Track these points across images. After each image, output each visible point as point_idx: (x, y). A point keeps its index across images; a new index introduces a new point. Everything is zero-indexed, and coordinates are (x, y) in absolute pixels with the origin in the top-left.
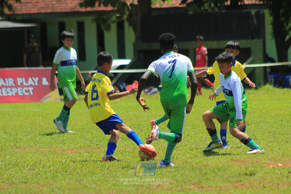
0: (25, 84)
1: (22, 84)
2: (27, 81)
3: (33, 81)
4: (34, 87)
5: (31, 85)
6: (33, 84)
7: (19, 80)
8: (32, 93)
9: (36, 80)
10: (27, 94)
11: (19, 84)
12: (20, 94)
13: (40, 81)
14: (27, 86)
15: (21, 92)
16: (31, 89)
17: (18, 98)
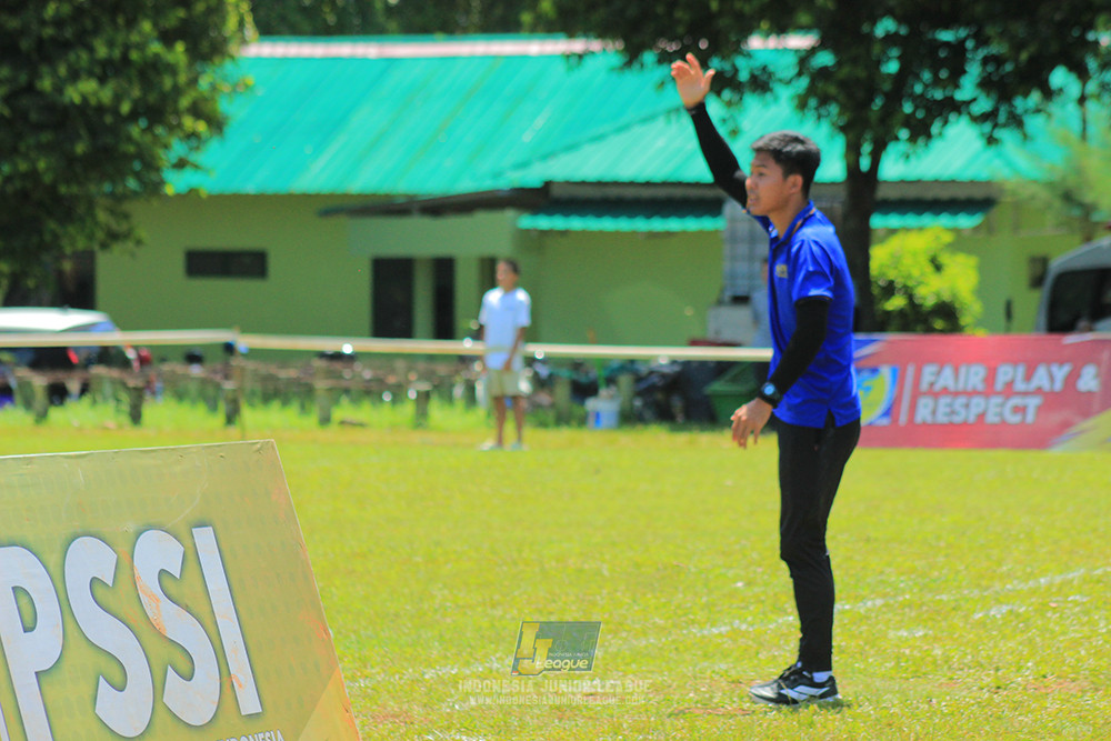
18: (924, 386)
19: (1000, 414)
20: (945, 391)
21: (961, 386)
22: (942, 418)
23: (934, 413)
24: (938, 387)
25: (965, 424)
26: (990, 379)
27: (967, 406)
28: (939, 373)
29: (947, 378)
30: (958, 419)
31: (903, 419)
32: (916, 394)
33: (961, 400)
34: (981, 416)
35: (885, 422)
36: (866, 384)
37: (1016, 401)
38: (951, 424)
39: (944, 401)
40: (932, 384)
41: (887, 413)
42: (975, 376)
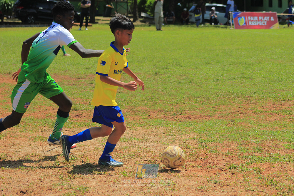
0: (263, 20)
1: (261, 20)
2: (264, 18)
3: (267, 18)
4: (267, 21)
5: (266, 21)
6: (267, 20)
7: (260, 18)
8: (266, 24)
9: (268, 18)
10: (264, 25)
11: (260, 20)
12: (260, 25)
13: (270, 19)
14: (264, 21)
15: (261, 23)
16: (266, 22)
17: (259, 27)
18: (249, 20)
19: (261, 24)
20: (252, 21)
21: (254, 20)
22: (253, 25)
23: (252, 24)
24: (251, 20)
25: (257, 25)
26: (258, 19)
27: (256, 23)
28: (251, 18)
29: (252, 19)
30: (256, 25)
31: (248, 25)
32: (248, 21)
33: (255, 22)
34: (259, 24)
35: (245, 25)
36: (240, 19)
37: (263, 22)
38: (255, 26)
39: (253, 22)
40: (250, 20)
41: (245, 24)
42: (256, 18)
